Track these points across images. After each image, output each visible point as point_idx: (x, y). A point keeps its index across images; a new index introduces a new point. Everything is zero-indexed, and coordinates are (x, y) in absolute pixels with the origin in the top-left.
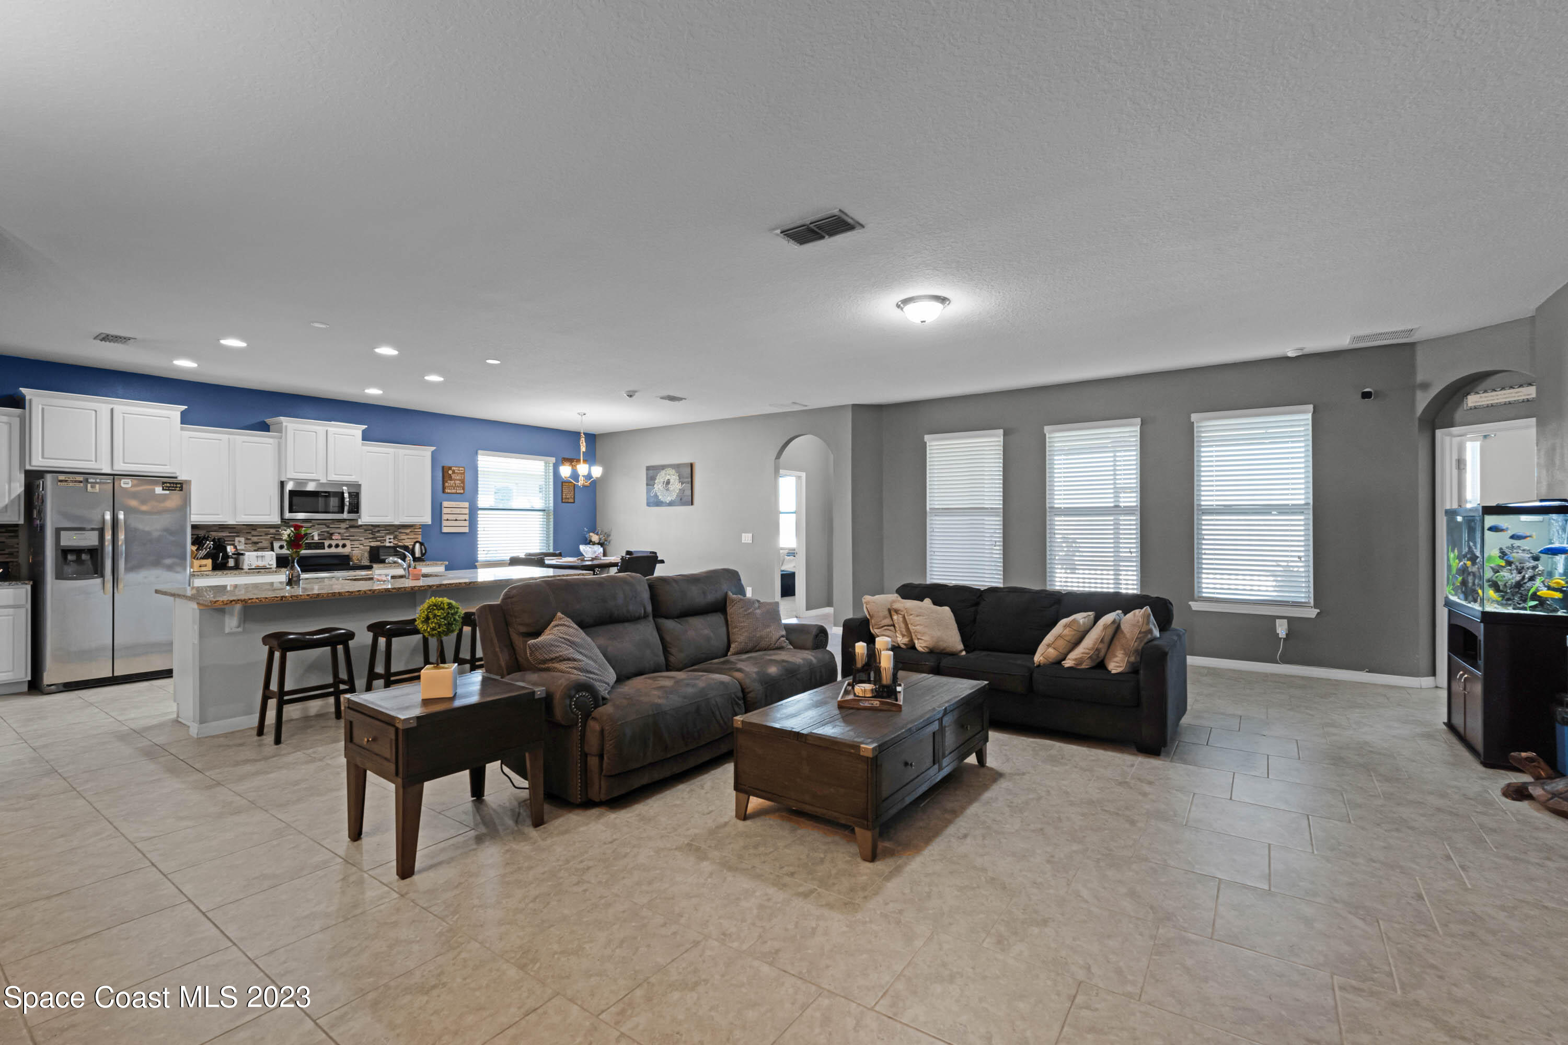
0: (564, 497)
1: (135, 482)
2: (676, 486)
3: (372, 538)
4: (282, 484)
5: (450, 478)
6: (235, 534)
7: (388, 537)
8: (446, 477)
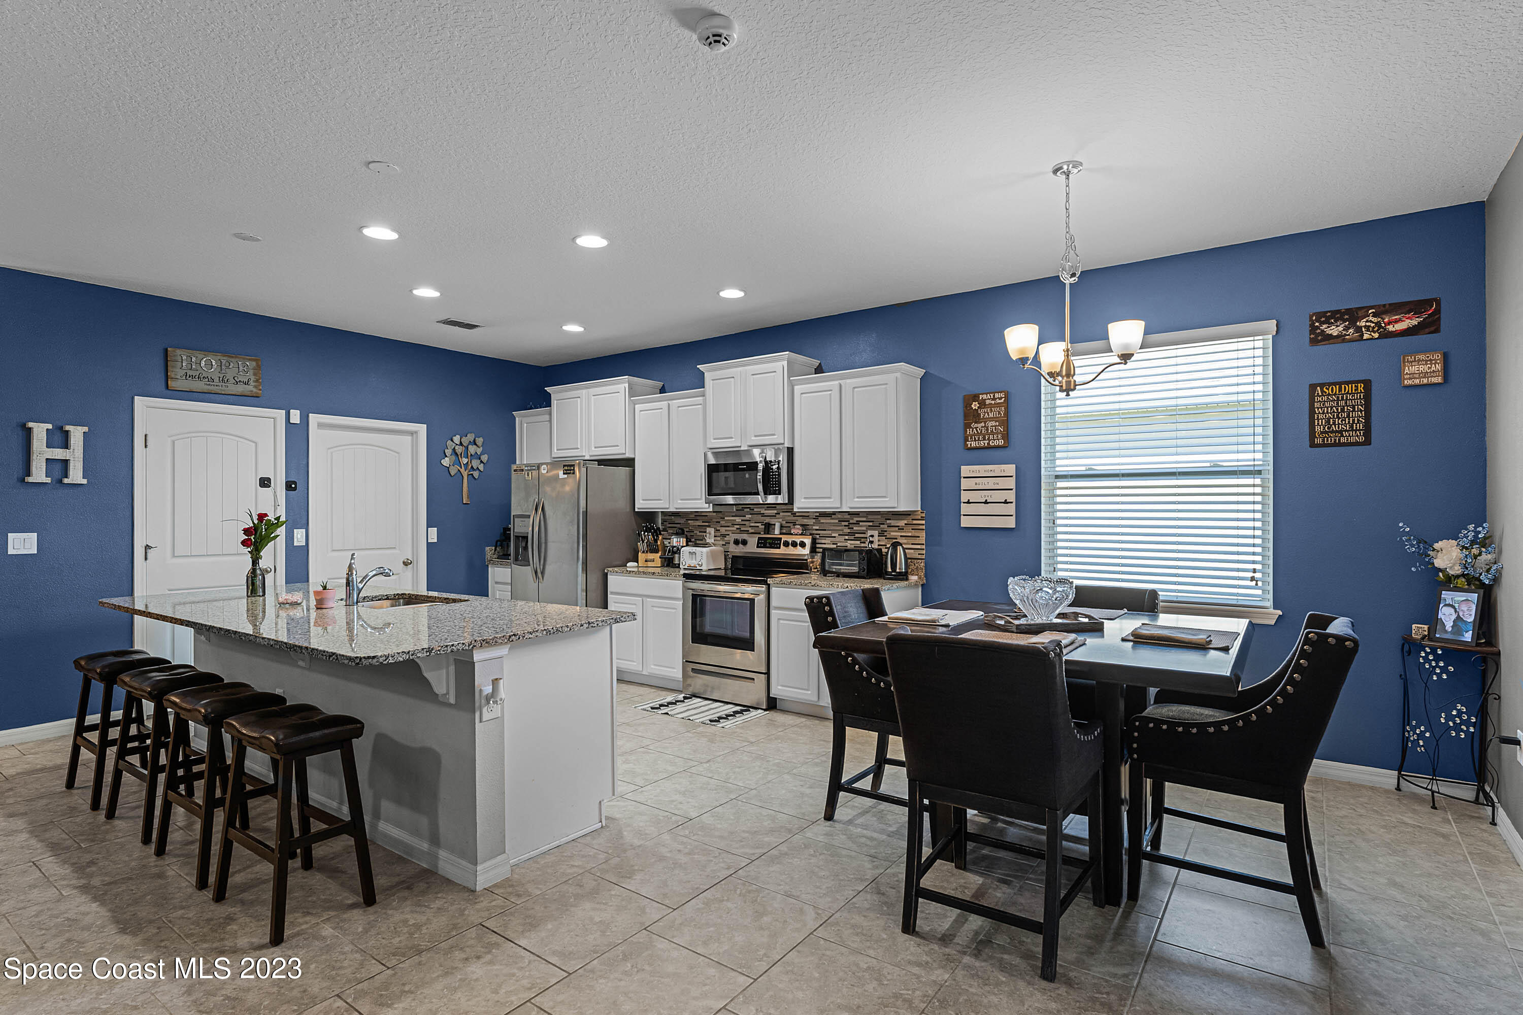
0: (1320, 429)
1: (549, 467)
4: (705, 455)
5: (979, 418)
6: (707, 524)
8: (971, 417)
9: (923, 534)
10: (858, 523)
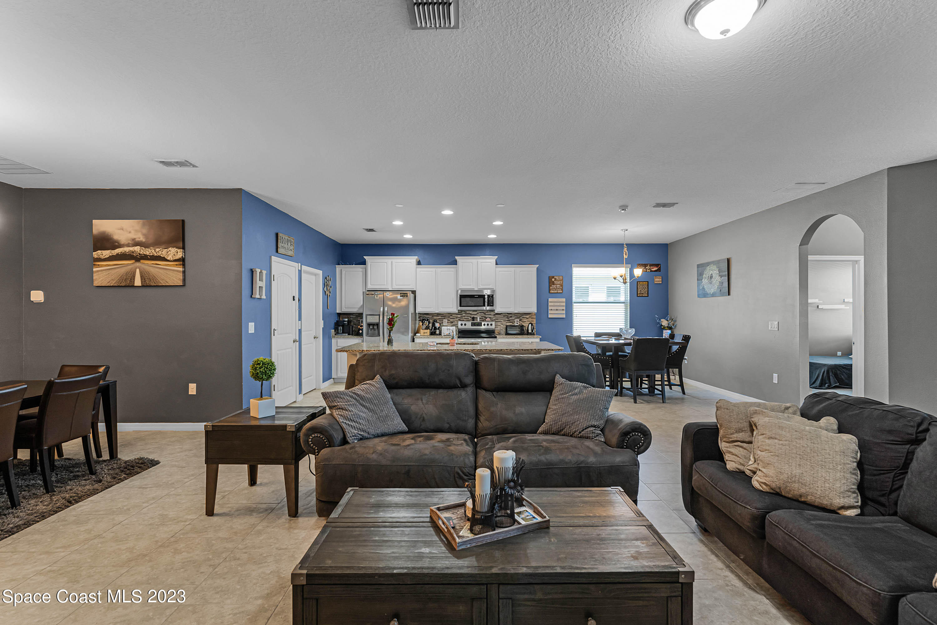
0: (639, 292)
1: (391, 293)
2: (717, 279)
3: (508, 321)
4: (457, 291)
5: (553, 284)
6: (440, 318)
7: (516, 320)
8: (551, 283)
9: (535, 320)
10: (511, 317)
